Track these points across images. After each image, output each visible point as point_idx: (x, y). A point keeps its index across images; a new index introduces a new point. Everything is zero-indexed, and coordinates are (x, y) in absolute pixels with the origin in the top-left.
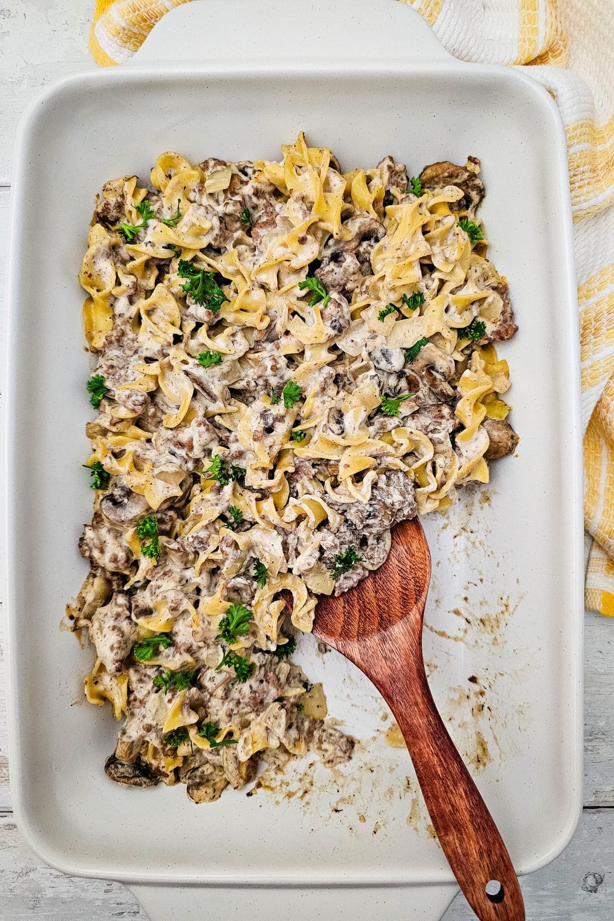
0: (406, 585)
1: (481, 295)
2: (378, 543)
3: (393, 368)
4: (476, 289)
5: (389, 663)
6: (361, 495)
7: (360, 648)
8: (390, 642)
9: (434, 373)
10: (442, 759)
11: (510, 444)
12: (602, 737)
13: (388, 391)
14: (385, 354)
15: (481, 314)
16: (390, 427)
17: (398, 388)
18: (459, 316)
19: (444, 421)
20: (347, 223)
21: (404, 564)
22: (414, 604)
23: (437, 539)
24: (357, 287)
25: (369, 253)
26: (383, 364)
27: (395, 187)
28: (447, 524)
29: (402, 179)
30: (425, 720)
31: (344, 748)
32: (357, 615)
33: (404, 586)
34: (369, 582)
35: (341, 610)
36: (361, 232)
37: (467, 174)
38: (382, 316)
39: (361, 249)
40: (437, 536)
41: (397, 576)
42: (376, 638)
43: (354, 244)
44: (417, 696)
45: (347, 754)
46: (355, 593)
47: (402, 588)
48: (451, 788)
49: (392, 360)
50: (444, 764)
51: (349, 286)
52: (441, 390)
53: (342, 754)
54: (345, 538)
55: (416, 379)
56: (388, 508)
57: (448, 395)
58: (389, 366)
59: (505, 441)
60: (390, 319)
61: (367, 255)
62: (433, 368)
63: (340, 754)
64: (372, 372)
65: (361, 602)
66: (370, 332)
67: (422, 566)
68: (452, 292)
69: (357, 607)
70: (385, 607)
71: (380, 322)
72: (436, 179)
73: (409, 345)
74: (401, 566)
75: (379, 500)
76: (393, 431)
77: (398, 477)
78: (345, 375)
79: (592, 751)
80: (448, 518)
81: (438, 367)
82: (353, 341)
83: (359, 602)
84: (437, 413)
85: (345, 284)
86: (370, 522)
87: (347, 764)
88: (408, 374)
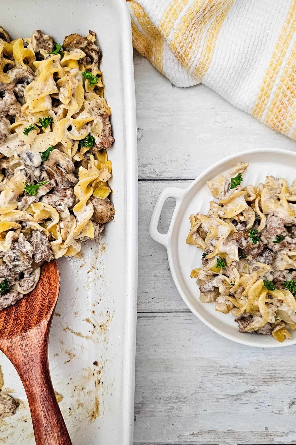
0: (44, 303)
1: (90, 119)
2: (30, 276)
3: (34, 165)
4: (88, 115)
5: (24, 353)
6: (3, 246)
7: (8, 343)
8: (26, 340)
9: (60, 168)
10: (47, 414)
11: (109, 214)
12: (183, 400)
13: (36, 179)
14: (30, 156)
15: (92, 131)
16: (29, 203)
17: (42, 177)
18: (78, 132)
19: (66, 199)
20: (8, 72)
21: (45, 290)
22: (45, 315)
23: (77, 274)
24: (17, 113)
25: (23, 92)
26: (28, 162)
27: (43, 50)
28: (84, 264)
29: (49, 45)
30: (40, 389)
31: (10, 407)
32: (12, 322)
33: (43, 304)
34: (24, 301)
35: (3, 319)
36: (16, 78)
37: (86, 42)
38: (27, 131)
39: (17, 89)
40: (76, 272)
41: (40, 298)
42: (19, 337)
43: (11, 86)
44: (37, 374)
45: (12, 411)
46: (14, 308)
47: (42, 305)
48: (50, 432)
49: (34, 159)
50: (48, 417)
51: (11, 112)
52: (68, 179)
53: (8, 411)
54: (3, 274)
55: (52, 172)
56: (24, 254)
57: (72, 183)
58: (32, 164)
59: (106, 212)
60: (32, 134)
61: (21, 93)
62: (58, 165)
63: (8, 410)
64: (22, 167)
65: (16, 314)
66: (21, 141)
67: (54, 291)
68: (73, 117)
69: (13, 317)
70: (30, 318)
71: (25, 136)
72: (71, 45)
73: (43, 151)
74: (43, 291)
75: (18, 250)
76: (32, 205)
77: (37, 234)
78: (8, 169)
79: (176, 409)
80: (84, 260)
81: (61, 165)
82: (8, 147)
83: (15, 314)
84: (63, 194)
85: (8, 111)
86: (17, 263)
87: (12, 417)
88: (46, 169)
